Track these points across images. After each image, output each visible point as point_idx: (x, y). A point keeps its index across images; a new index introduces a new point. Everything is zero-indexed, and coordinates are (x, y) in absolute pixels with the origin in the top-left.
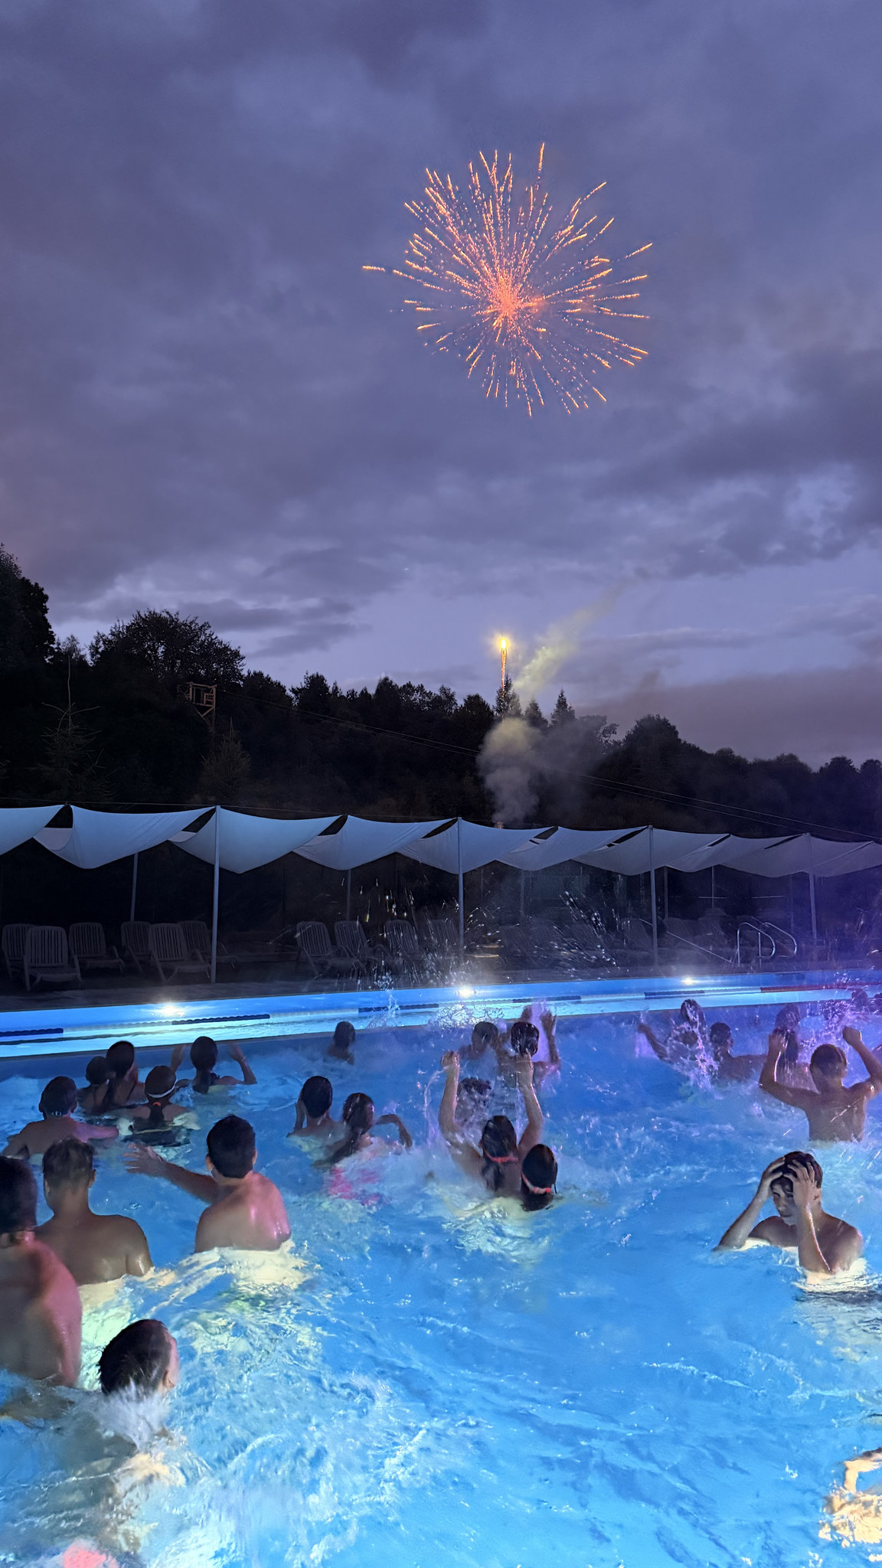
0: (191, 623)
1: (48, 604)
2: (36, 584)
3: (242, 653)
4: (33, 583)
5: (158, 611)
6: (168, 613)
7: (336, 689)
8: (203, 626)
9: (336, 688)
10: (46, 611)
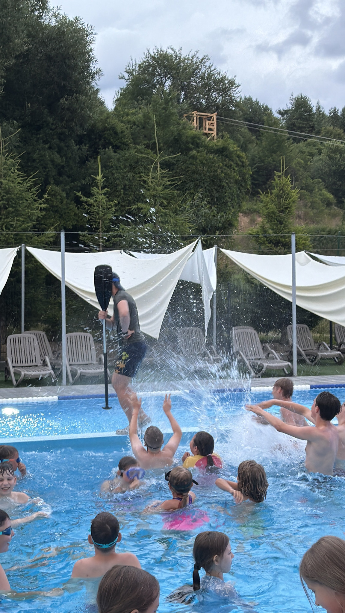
0: (193, 57)
3: (237, 82)
5: (164, 49)
6: (172, 49)
7: (318, 109)
8: (203, 59)
9: (319, 107)
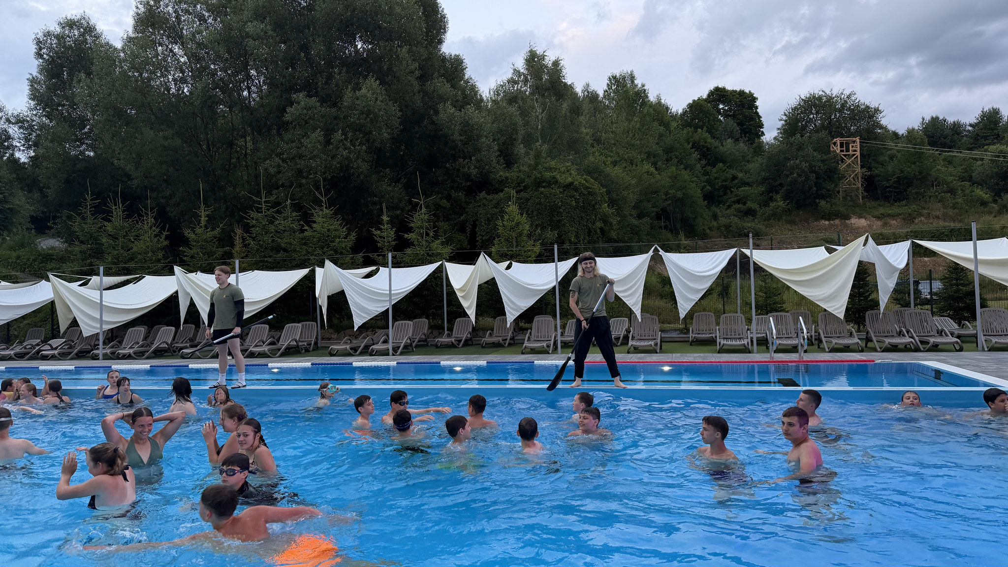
0: (841, 94)
1: (757, 103)
2: (750, 92)
3: (880, 109)
4: (748, 92)
6: (823, 92)
8: (849, 95)
10: (757, 108)
